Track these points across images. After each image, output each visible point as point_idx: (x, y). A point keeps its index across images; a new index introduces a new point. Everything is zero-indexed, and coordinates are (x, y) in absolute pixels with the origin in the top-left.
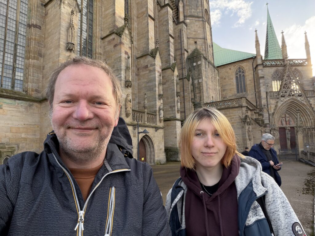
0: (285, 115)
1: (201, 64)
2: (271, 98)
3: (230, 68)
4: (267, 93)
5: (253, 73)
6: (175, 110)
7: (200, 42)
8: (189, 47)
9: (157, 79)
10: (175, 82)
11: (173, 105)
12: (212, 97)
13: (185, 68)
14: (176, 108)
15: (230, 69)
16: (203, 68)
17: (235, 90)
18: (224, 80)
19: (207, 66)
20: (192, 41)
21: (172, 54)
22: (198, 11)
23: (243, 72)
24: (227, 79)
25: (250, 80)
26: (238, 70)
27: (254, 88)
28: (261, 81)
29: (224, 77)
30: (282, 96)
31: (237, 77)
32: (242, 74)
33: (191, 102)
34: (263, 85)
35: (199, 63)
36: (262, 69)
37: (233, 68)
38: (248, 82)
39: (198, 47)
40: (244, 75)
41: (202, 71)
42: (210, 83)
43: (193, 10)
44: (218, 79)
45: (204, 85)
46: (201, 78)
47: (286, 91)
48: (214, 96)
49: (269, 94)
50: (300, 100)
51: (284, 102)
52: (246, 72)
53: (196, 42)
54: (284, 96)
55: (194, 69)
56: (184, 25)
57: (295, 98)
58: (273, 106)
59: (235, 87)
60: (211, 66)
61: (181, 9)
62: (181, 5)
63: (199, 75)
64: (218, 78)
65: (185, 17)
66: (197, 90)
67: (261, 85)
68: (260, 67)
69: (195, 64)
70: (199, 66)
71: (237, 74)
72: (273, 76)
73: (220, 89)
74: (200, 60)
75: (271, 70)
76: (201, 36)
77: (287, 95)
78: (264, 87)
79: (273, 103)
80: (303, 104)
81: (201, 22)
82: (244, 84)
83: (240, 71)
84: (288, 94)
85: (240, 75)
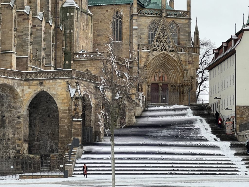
0: (159, 70)
1: (73, 16)
2: (142, 51)
3: (107, 9)
4: (139, 45)
5: (129, 21)
6: (50, 58)
9: (42, 36)
10: (52, 35)
11: (49, 54)
12: (82, 46)
13: (58, 18)
14: (51, 57)
15: (107, 11)
16: (75, 19)
18: (100, 23)
19: (79, 16)
21: (50, 9)
23: (120, 18)
24: (103, 23)
25: (126, 28)
26: (116, 14)
27: (129, 38)
28: (134, 32)
29: (100, 19)
30: (154, 50)
32: (119, 20)
33: (62, 51)
34: (136, 37)
35: (72, 14)
36: (136, 19)
37: (110, 11)
38: (124, 30)
40: (121, 21)
41: (74, 22)
42: (81, 32)
44: (90, 26)
45: (75, 35)
46: (73, 29)
47: (158, 45)
48: (84, 45)
49: (141, 47)
50: (171, 56)
51: (155, 56)
52: (123, 19)
54: (156, 50)
55: (67, 19)
57: (167, 53)
58: (144, 60)
60: (83, 14)
63: (71, 25)
66: (68, 40)
67: (134, 36)
68: (135, 17)
69: (68, 14)
70: (71, 17)
71: (114, 18)
72: (149, 26)
73: (92, 36)
74: (74, 12)
75: (147, 20)
77: (159, 50)
78: (137, 38)
79: (144, 56)
80: (175, 60)
82: (121, 31)
83: (117, 16)
84: (160, 48)
85: (117, 20)
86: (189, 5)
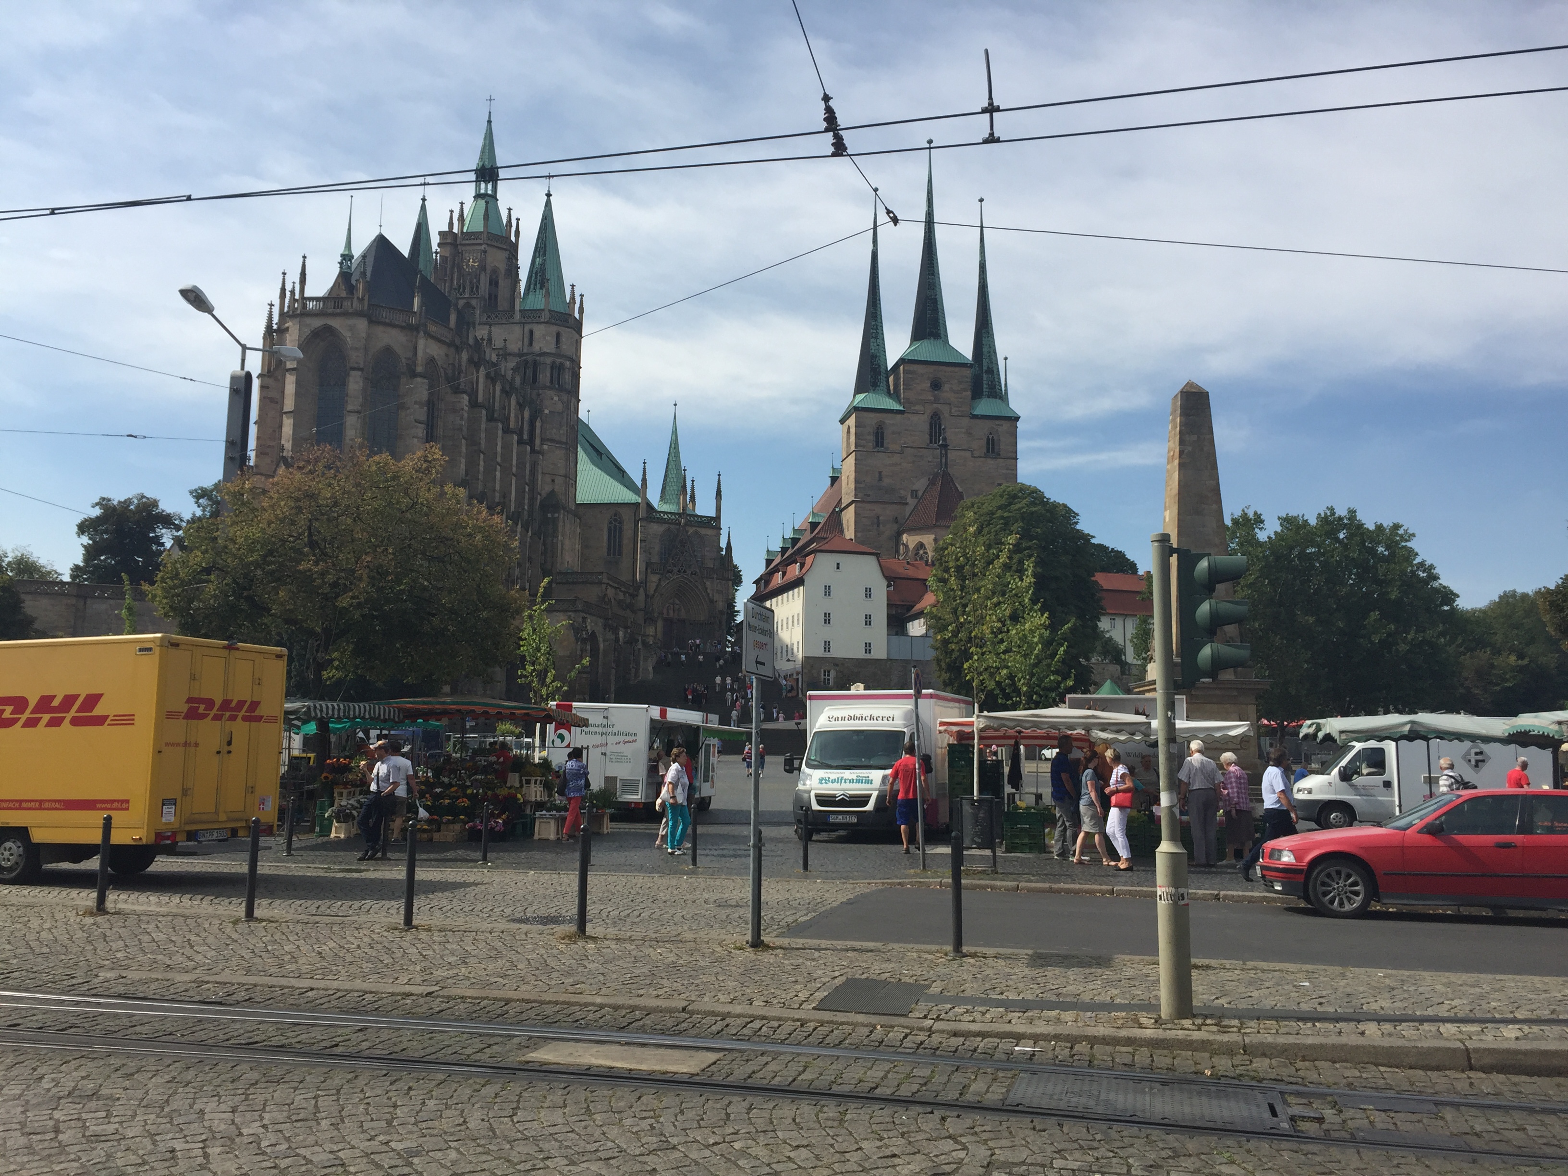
0: (675, 600)
1: (558, 518)
2: (652, 573)
5: (633, 528)
7: (559, 480)
8: (544, 487)
12: (568, 563)
15: (601, 511)
16: (559, 521)
17: (605, 550)
19: (566, 518)
20: (548, 479)
21: (526, 507)
22: (562, 432)
23: (620, 523)
24: (594, 529)
25: (629, 539)
26: (613, 518)
27: (632, 552)
28: (641, 545)
29: (590, 523)
30: (668, 572)
31: (610, 529)
32: (618, 526)
34: (644, 552)
35: (556, 515)
37: (605, 511)
38: (625, 542)
39: (557, 489)
40: (620, 528)
41: (559, 528)
42: (567, 542)
43: (554, 431)
44: (579, 534)
45: (559, 546)
47: (674, 565)
48: (570, 561)
49: (650, 566)
52: (625, 524)
53: (553, 481)
55: (549, 523)
56: (541, 457)
59: (605, 544)
60: (570, 516)
61: (538, 431)
62: (538, 424)
63: (555, 532)
64: (579, 530)
65: (543, 441)
66: (549, 551)
67: (640, 550)
68: (642, 523)
69: (549, 515)
70: (555, 521)
71: (610, 523)
73: (579, 548)
75: (660, 527)
76: (562, 472)
77: (676, 571)
81: (564, 452)
82: (620, 542)
83: (615, 520)
85: (615, 526)
86: (718, 509)
